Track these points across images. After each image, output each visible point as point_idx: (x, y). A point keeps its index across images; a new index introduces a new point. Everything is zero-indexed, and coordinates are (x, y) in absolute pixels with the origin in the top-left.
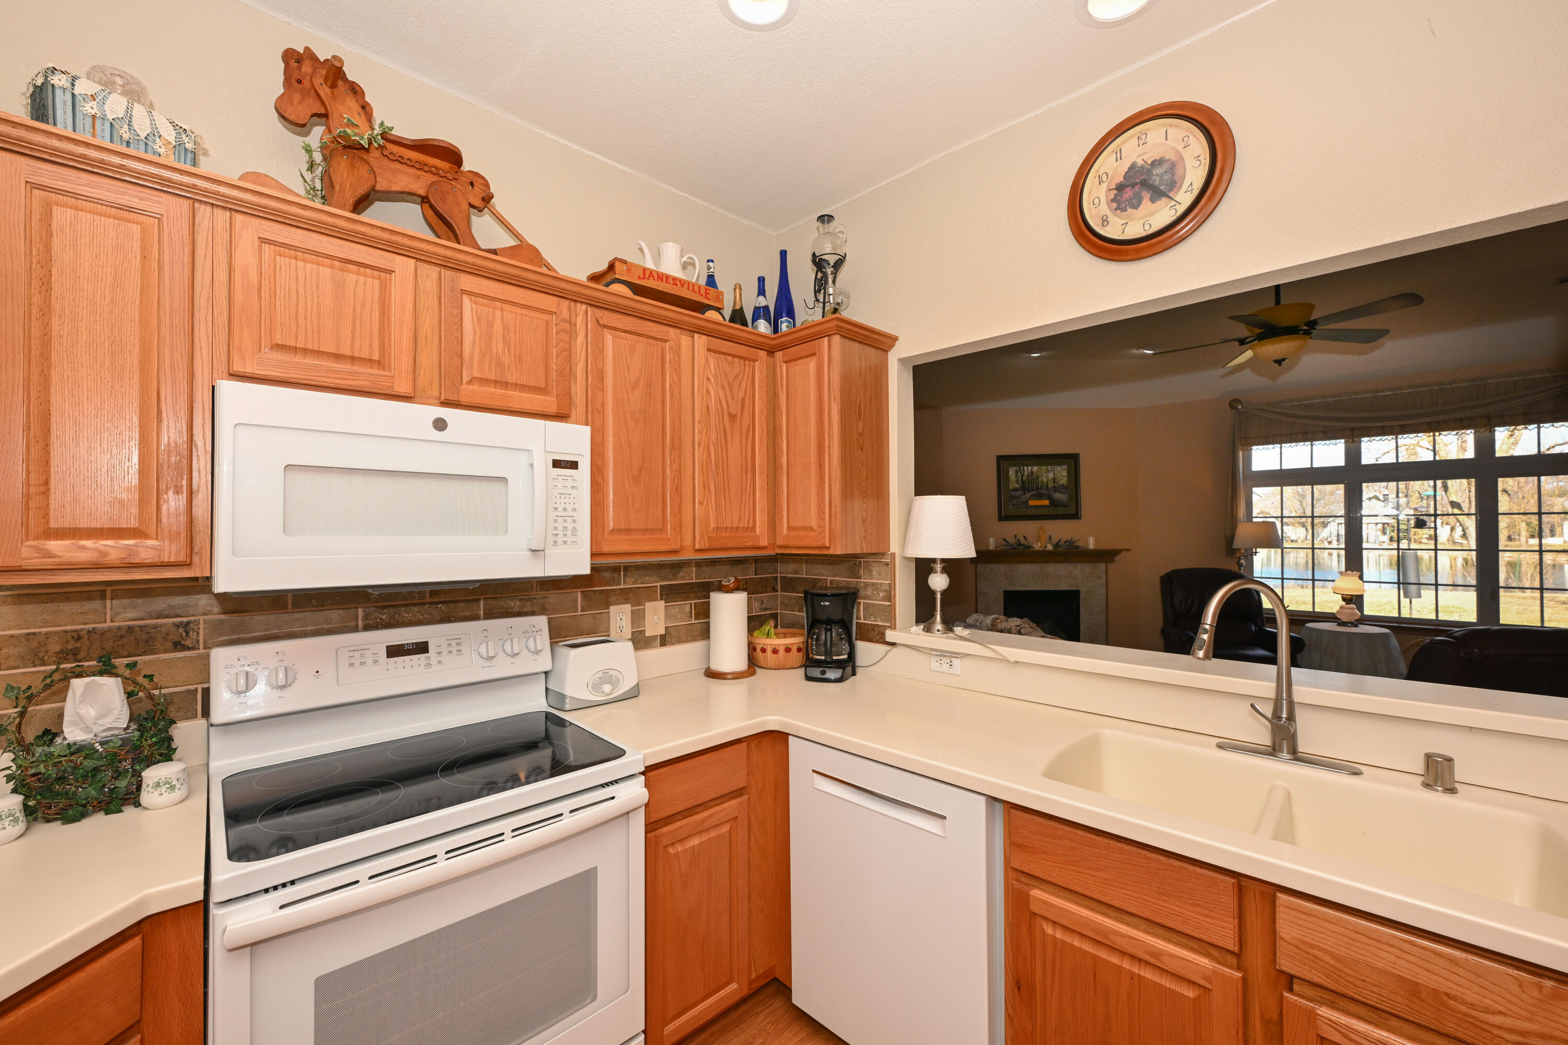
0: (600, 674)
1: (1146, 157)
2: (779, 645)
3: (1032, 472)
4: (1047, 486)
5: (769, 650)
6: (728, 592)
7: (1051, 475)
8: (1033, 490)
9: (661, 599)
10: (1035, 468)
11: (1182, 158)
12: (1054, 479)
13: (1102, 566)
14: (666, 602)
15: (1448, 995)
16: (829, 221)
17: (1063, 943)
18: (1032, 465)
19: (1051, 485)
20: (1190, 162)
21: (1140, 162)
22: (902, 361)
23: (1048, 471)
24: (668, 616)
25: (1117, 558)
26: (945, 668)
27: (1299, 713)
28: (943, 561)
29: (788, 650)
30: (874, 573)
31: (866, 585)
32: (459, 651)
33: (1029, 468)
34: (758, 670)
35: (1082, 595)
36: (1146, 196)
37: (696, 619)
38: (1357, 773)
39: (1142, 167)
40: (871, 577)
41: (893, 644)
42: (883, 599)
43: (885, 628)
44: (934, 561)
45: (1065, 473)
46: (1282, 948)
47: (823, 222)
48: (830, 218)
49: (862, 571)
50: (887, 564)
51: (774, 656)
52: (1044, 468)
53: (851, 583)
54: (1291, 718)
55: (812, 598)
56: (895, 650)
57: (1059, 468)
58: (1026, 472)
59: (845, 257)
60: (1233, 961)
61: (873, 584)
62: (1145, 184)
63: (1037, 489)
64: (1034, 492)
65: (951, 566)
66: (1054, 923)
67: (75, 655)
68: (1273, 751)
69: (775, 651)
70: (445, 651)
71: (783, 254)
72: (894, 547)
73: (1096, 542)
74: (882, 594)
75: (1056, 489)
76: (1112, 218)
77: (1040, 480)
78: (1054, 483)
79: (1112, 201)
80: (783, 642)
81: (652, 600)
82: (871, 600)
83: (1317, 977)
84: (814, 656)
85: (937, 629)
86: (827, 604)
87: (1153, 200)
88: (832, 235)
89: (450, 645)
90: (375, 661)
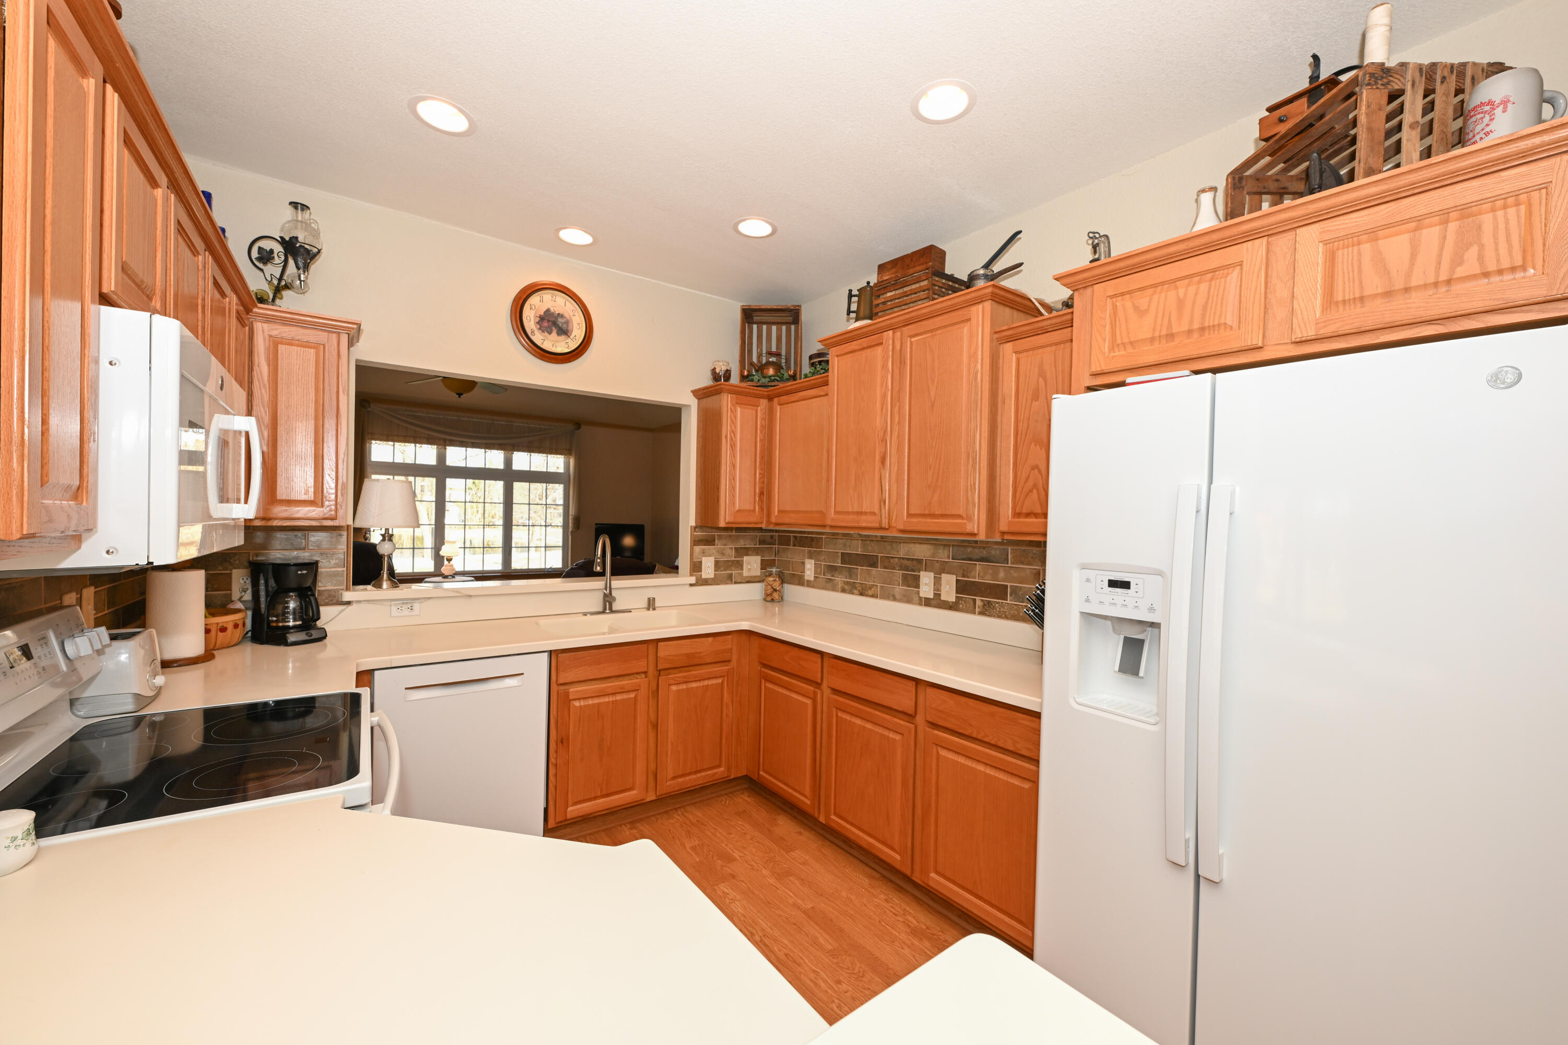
1: (556, 309)
2: (227, 622)
9: (91, 585)
14: (96, 588)
15: (696, 653)
16: (302, 210)
17: (585, 706)
20: (575, 326)
21: (552, 310)
22: (357, 361)
24: (96, 608)
26: (406, 612)
29: (235, 626)
30: (324, 543)
31: (313, 554)
32: (50, 653)
34: (215, 653)
36: (555, 331)
38: (630, 612)
39: (553, 314)
40: (320, 547)
41: (349, 603)
42: (333, 565)
43: (338, 590)
46: (660, 661)
47: (296, 208)
48: (305, 207)
50: (341, 535)
51: (220, 634)
54: (611, 594)
56: (350, 608)
59: (319, 251)
60: (644, 676)
62: (555, 324)
66: (580, 699)
68: (603, 612)
69: (224, 630)
70: (42, 655)
72: (349, 520)
74: (332, 562)
76: (536, 332)
79: (537, 323)
80: (228, 619)
81: (86, 587)
82: (325, 568)
83: (667, 666)
84: (281, 624)
85: (385, 585)
86: (305, 572)
87: (559, 334)
88: (306, 225)
89: (41, 646)
90: (5, 674)
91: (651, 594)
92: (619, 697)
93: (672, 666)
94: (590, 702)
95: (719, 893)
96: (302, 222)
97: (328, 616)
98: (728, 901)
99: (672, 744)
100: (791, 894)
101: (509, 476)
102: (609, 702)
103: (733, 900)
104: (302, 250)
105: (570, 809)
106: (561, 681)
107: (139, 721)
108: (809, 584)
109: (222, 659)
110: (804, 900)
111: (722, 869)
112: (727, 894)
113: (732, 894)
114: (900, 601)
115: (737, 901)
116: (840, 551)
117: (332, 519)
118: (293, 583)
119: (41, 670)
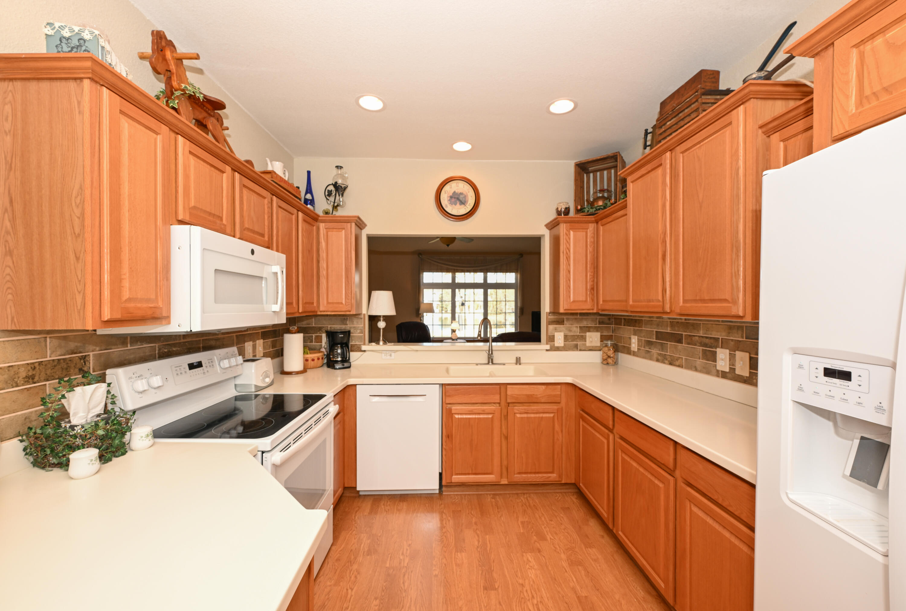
0: (264, 374)
2: (315, 357)
5: (310, 360)
6: (292, 333)
9: (261, 339)
11: (467, 195)
15: (534, 395)
16: (340, 169)
17: (461, 418)
20: (470, 198)
21: (457, 192)
22: (367, 235)
24: (264, 348)
26: (388, 357)
27: (494, 352)
28: (384, 316)
29: (318, 359)
30: (355, 322)
31: (350, 328)
32: (213, 365)
34: (307, 370)
36: (458, 203)
37: (272, 348)
38: (504, 365)
39: (457, 193)
40: (353, 324)
41: (365, 351)
42: (360, 333)
43: (360, 345)
44: (380, 316)
46: (508, 397)
47: (338, 168)
48: (341, 167)
49: (348, 322)
50: (361, 318)
51: (312, 362)
53: (342, 327)
54: (492, 353)
55: (331, 335)
56: (365, 354)
59: (347, 187)
60: (498, 405)
61: (354, 327)
62: (458, 199)
65: (387, 318)
66: (458, 414)
67: (33, 379)
68: (488, 364)
69: (313, 360)
70: (208, 367)
71: (309, 173)
72: (364, 311)
74: (358, 331)
76: (448, 205)
79: (449, 200)
80: (315, 356)
81: (259, 339)
82: (355, 334)
83: (514, 401)
84: (334, 359)
85: (381, 343)
86: (342, 336)
87: (460, 205)
88: (342, 176)
89: (209, 362)
90: (186, 372)
91: (518, 354)
92: (482, 416)
93: (516, 401)
94: (465, 416)
95: (525, 559)
96: (340, 174)
97: (354, 356)
98: (528, 566)
99: (517, 451)
100: (575, 580)
101: (485, 286)
102: (475, 418)
103: (532, 568)
104: (339, 187)
105: (454, 477)
106: (447, 402)
107: (256, 396)
108: (634, 354)
109: (310, 372)
110: (582, 588)
111: (534, 543)
112: (530, 562)
113: (533, 563)
114: (701, 371)
115: (534, 569)
116: (655, 330)
117: (350, 311)
118: (339, 341)
119: (206, 371)
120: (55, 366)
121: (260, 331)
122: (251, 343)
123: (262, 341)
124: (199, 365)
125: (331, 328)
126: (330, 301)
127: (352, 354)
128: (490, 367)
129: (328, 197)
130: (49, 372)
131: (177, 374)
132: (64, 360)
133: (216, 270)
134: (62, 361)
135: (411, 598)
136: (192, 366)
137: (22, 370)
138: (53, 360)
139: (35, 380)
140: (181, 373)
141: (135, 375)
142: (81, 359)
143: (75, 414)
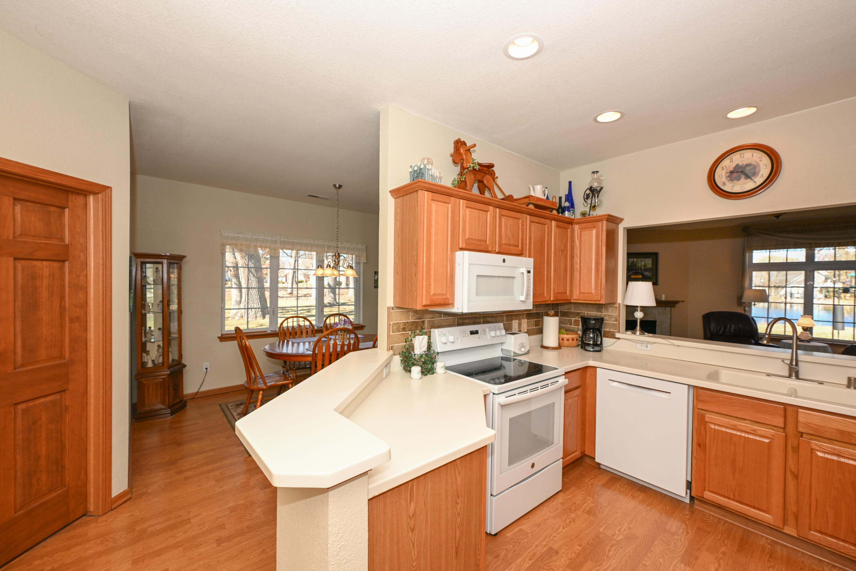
0: (521, 345)
1: (743, 162)
2: (570, 338)
3: (633, 262)
4: (641, 268)
5: (565, 339)
6: (550, 316)
7: (643, 263)
8: (633, 270)
9: (526, 318)
10: (635, 260)
11: (759, 165)
12: (645, 265)
13: (669, 309)
14: (528, 320)
16: (596, 173)
17: (719, 430)
18: (633, 258)
19: (643, 268)
20: (762, 167)
21: (741, 164)
22: (624, 228)
23: (642, 261)
24: (528, 325)
25: (677, 305)
26: (644, 348)
27: (800, 364)
28: (641, 307)
29: (573, 340)
30: (610, 311)
31: (605, 315)
32: (485, 334)
33: (632, 259)
34: (562, 347)
35: (657, 323)
36: (743, 177)
37: (535, 326)
38: (823, 383)
39: (741, 166)
40: (608, 312)
41: (619, 339)
42: (614, 321)
43: (615, 332)
44: (637, 307)
45: (650, 262)
46: (800, 425)
47: (594, 173)
49: (603, 310)
50: (616, 308)
51: (567, 342)
52: (639, 259)
53: (597, 314)
54: (797, 365)
55: (585, 320)
56: (619, 341)
57: (647, 260)
58: (630, 261)
59: (602, 188)
60: (782, 430)
61: (609, 315)
62: (743, 172)
63: (636, 270)
64: (635, 271)
65: (644, 309)
66: (715, 424)
69: (568, 340)
70: (482, 334)
71: (570, 183)
72: (619, 300)
73: (666, 297)
74: (613, 319)
75: (646, 270)
76: (727, 183)
77: (637, 265)
78: (645, 267)
79: (728, 177)
80: (570, 336)
81: (524, 319)
82: (608, 321)
83: (811, 432)
84: (587, 342)
85: (638, 333)
86: (594, 322)
87: (746, 179)
88: (597, 180)
89: (483, 332)
90: (468, 336)
92: (751, 437)
93: (816, 434)
94: (724, 429)
96: (596, 178)
97: (607, 342)
102: (741, 436)
104: (595, 190)
105: (706, 492)
106: (699, 407)
107: (514, 360)
109: (563, 350)
117: (600, 301)
118: (591, 327)
119: (480, 337)
120: (412, 324)
121: (525, 313)
122: (517, 321)
123: (526, 320)
124: (476, 332)
125: (587, 314)
126: (582, 291)
127: (605, 340)
128: (793, 382)
129: (586, 200)
130: (410, 327)
131: (463, 336)
132: (416, 322)
133: (478, 276)
134: (415, 322)
135: (610, 565)
136: (472, 333)
137: (401, 325)
138: (412, 322)
139: (406, 330)
140: (466, 336)
141: (442, 334)
142: (422, 322)
143: (416, 349)
